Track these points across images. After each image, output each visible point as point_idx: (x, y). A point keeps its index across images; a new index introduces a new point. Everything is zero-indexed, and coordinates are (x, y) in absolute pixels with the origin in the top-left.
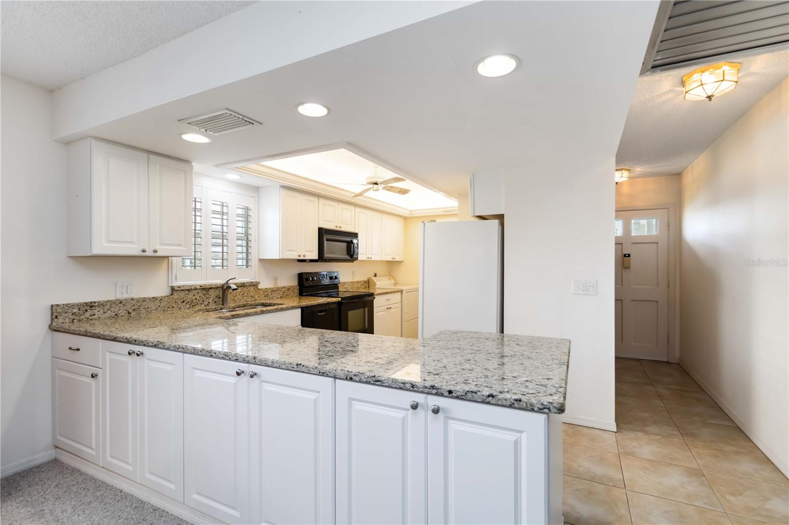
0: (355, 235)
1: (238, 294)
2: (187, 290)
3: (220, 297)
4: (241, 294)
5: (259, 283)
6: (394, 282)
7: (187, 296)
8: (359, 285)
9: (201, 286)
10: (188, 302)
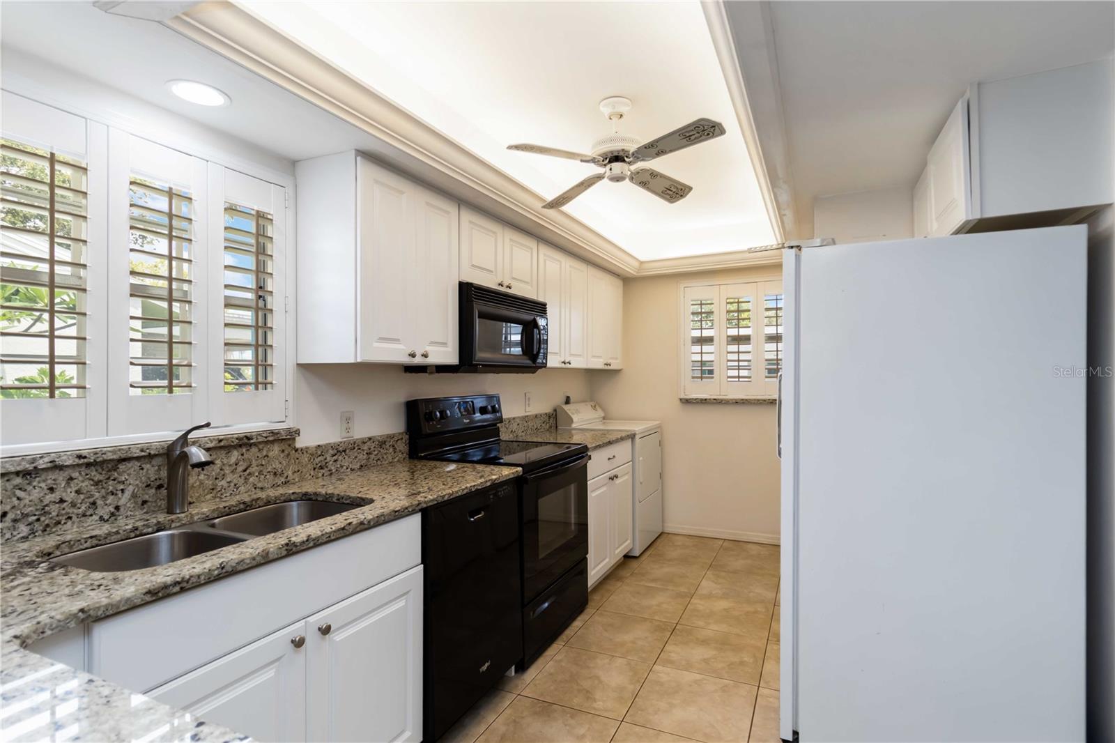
0: (541, 308)
1: (227, 470)
2: (17, 473)
3: (160, 487)
4: (240, 469)
5: (298, 432)
6: (603, 415)
7: (19, 493)
8: (538, 423)
9: (80, 457)
10: (25, 516)
